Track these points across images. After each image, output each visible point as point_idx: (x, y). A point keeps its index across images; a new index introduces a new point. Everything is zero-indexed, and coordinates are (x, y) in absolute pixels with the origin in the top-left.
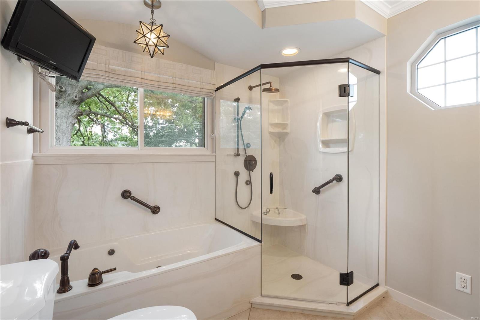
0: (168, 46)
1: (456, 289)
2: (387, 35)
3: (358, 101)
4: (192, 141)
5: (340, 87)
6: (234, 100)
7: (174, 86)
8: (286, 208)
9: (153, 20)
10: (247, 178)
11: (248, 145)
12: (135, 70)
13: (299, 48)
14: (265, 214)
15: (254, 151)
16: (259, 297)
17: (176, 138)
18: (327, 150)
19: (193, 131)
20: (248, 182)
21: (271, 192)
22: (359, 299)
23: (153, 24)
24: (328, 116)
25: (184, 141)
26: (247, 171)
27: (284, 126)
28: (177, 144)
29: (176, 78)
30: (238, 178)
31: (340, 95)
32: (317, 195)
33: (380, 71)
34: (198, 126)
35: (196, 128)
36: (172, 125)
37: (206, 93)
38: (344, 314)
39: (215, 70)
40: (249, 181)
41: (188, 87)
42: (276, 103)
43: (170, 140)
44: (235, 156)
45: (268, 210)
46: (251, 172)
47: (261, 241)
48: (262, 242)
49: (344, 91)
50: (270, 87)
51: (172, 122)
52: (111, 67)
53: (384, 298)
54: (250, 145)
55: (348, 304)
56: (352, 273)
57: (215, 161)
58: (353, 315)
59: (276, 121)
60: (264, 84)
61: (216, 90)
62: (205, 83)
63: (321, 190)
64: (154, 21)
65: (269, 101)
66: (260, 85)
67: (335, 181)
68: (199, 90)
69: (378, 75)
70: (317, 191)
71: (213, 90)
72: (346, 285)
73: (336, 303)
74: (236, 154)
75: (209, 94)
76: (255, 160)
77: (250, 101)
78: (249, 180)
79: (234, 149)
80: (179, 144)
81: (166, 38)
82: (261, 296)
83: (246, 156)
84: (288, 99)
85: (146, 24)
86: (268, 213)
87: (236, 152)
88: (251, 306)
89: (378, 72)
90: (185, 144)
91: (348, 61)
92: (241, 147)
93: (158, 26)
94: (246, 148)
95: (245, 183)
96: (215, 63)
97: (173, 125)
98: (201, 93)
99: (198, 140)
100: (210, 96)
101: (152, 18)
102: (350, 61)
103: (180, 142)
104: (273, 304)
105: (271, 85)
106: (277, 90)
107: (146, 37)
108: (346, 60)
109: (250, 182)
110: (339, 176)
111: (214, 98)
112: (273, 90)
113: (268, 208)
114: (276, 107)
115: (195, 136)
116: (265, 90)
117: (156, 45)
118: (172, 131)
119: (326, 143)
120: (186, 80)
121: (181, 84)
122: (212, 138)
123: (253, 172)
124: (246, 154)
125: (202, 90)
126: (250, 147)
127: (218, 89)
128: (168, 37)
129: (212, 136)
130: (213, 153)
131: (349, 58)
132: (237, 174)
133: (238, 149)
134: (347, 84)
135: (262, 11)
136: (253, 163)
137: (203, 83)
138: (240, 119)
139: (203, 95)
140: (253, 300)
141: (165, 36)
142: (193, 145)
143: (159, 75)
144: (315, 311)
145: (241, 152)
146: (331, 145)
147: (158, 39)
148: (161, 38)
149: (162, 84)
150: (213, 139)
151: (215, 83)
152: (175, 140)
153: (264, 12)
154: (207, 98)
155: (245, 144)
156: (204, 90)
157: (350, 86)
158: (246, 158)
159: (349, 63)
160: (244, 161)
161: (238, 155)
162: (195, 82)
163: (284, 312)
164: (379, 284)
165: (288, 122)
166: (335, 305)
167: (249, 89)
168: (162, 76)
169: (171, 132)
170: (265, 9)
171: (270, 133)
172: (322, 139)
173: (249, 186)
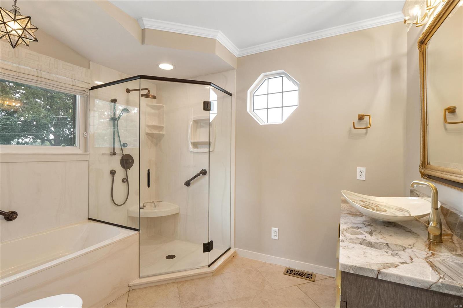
0: (36, 39)
1: (272, 238)
2: (236, 68)
3: (218, 113)
4: (45, 137)
5: (204, 103)
6: (110, 101)
8: (161, 201)
9: (16, 7)
10: (123, 176)
11: (125, 145)
13: (174, 65)
14: (142, 208)
15: (132, 150)
16: (137, 279)
17: (19, 132)
18: (196, 150)
19: (46, 125)
20: (125, 180)
21: (149, 186)
22: (217, 261)
23: (15, 12)
24: (197, 123)
25: (31, 137)
26: (123, 169)
27: (160, 128)
28: (20, 140)
29: (42, 72)
30: (114, 176)
31: (204, 109)
32: (188, 187)
33: (232, 94)
34: (53, 120)
35: (51, 121)
36: (11, 116)
37: (79, 91)
38: (206, 274)
39: (89, 69)
41: (57, 82)
42: (153, 107)
43: (8, 135)
44: (111, 155)
45: (145, 205)
46: (128, 170)
47: (139, 229)
48: (140, 231)
49: (207, 106)
50: (148, 93)
51: (12, 111)
53: (234, 256)
54: (127, 144)
55: (209, 266)
56: (212, 242)
57: (88, 160)
58: (213, 272)
59: (153, 123)
60: (142, 90)
61: (91, 89)
62: (77, 80)
63: (191, 182)
64: (17, 9)
65: (146, 104)
66: (139, 90)
67: (201, 175)
68: (71, 87)
69: (231, 96)
70: (188, 184)
71: (87, 88)
72: (208, 252)
73: (200, 267)
74: (112, 153)
75: (83, 92)
76: (132, 159)
77: (128, 103)
78: (125, 178)
79: (110, 148)
80: (23, 140)
81: (33, 31)
82: (139, 278)
83: (123, 155)
84: (164, 104)
85: (7, 11)
86: (144, 207)
87: (113, 151)
88: (130, 289)
89: (231, 95)
90: (32, 140)
91: (210, 85)
92: (117, 146)
93: (25, 17)
94: (123, 147)
95: (121, 181)
96: (89, 62)
97: (14, 116)
98: (73, 90)
99: (54, 136)
100: (83, 94)
101: (14, 5)
102: (211, 84)
103: (26, 137)
104: (150, 281)
105: (148, 91)
106: (154, 97)
107: (6, 25)
108: (209, 84)
109: (127, 180)
110: (204, 171)
111: (87, 96)
112: (151, 97)
113: (144, 203)
114: (153, 111)
115: (49, 130)
116: (143, 95)
117: (21, 36)
118: (12, 123)
119: (196, 145)
120: (54, 75)
121: (48, 78)
122: (84, 137)
123: (130, 170)
124: (123, 153)
125: (74, 87)
126: (127, 146)
127: (93, 88)
128: (36, 29)
129: (85, 134)
130: (86, 152)
131: (210, 83)
132: (113, 173)
133: (114, 149)
134: (209, 102)
135: (143, 29)
136: (130, 161)
137: (76, 81)
138: (117, 119)
139: (74, 92)
140: (131, 284)
141: (32, 28)
142: (46, 141)
143: (17, 65)
144: (185, 277)
145: (118, 151)
146: (199, 146)
147: (23, 30)
148: (28, 30)
149: (22, 75)
150: (86, 138)
151: (89, 82)
152: (18, 135)
153: (144, 30)
154: (79, 96)
155: (122, 144)
156: (77, 88)
157: (211, 103)
158: (122, 157)
159: (211, 86)
160: (121, 160)
161: (114, 154)
162: (65, 78)
163: (160, 285)
164: (231, 248)
165: (164, 125)
166: (200, 269)
167: (127, 92)
168: (22, 67)
169: (11, 125)
170: (145, 28)
171: (147, 134)
172: (193, 141)
173: (126, 184)
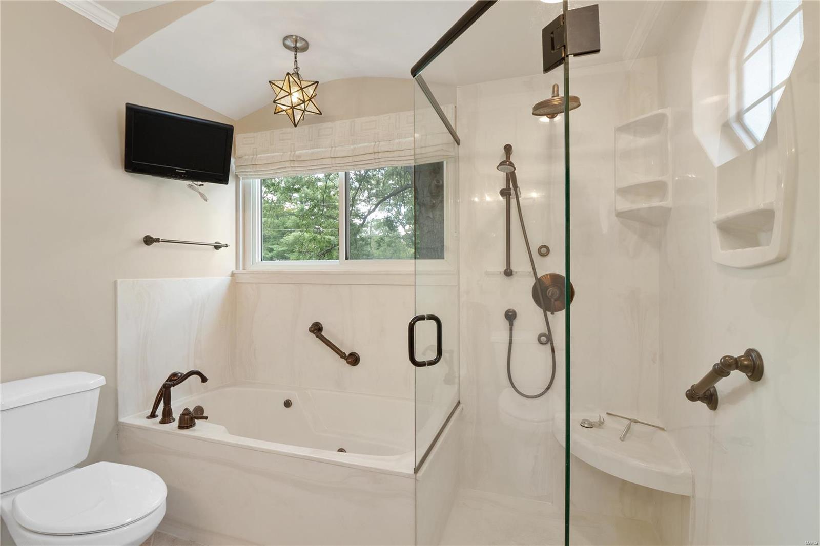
7: (376, 156)
8: (663, 429)
9: (297, 69)
10: (538, 328)
12: (322, 148)
14: (586, 425)
20: (545, 338)
27: (658, 188)
29: (379, 143)
30: (514, 325)
32: (713, 413)
37: (435, 154)
39: (457, 101)
40: (544, 335)
45: (602, 419)
50: (553, 97)
52: (297, 152)
54: (548, 249)
57: (457, 285)
59: (640, 177)
65: (615, 128)
75: (440, 154)
78: (545, 332)
83: (537, 276)
84: (665, 108)
95: (535, 340)
109: (551, 337)
120: (395, 141)
121: (387, 150)
123: (553, 315)
124: (534, 270)
126: (547, 254)
132: (511, 316)
133: (508, 260)
136: (551, 291)
143: (354, 146)
145: (519, 266)
154: (446, 162)
158: (536, 283)
160: (534, 286)
161: (508, 273)
168: (359, 145)
171: (619, 214)
173: (549, 346)
